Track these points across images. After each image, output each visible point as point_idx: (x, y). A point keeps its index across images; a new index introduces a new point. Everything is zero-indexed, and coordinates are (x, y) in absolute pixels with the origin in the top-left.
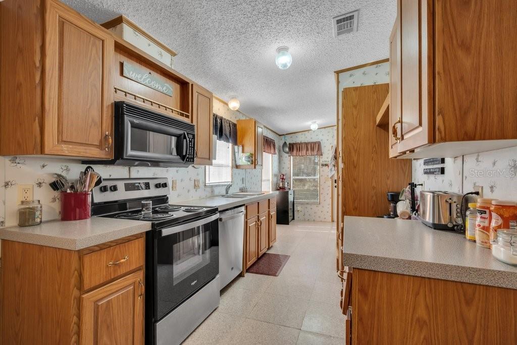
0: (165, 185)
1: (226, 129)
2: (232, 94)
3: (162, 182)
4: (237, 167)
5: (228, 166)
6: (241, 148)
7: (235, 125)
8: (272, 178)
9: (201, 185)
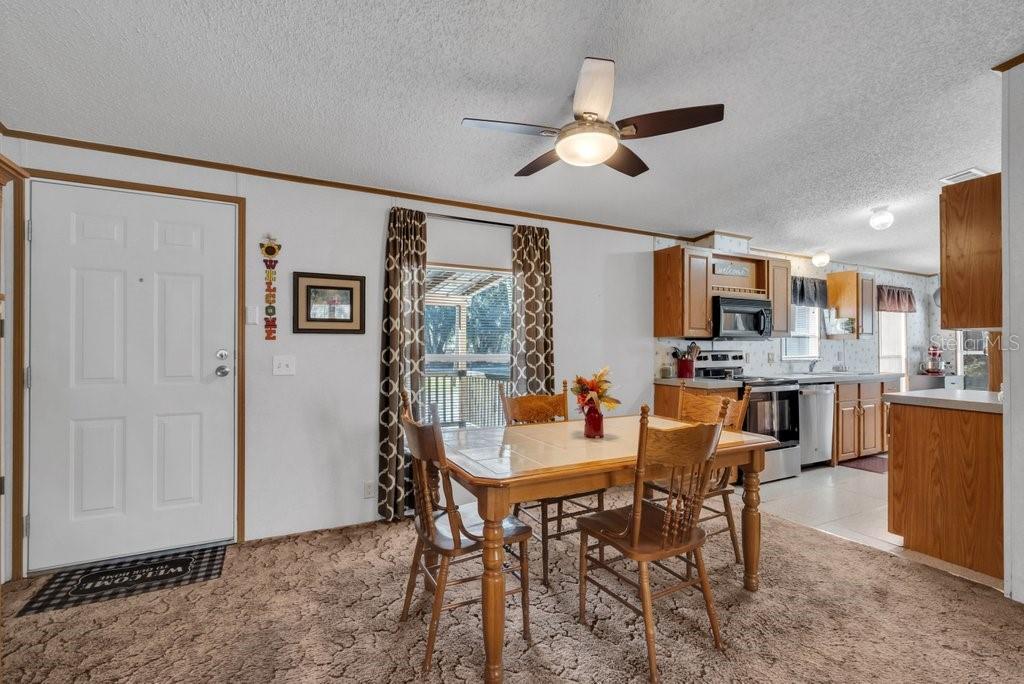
0: (741, 357)
1: (810, 290)
2: (817, 248)
3: (738, 354)
4: (828, 337)
5: (815, 337)
6: (833, 312)
7: (823, 283)
8: (907, 353)
9: (776, 359)
